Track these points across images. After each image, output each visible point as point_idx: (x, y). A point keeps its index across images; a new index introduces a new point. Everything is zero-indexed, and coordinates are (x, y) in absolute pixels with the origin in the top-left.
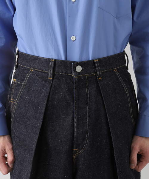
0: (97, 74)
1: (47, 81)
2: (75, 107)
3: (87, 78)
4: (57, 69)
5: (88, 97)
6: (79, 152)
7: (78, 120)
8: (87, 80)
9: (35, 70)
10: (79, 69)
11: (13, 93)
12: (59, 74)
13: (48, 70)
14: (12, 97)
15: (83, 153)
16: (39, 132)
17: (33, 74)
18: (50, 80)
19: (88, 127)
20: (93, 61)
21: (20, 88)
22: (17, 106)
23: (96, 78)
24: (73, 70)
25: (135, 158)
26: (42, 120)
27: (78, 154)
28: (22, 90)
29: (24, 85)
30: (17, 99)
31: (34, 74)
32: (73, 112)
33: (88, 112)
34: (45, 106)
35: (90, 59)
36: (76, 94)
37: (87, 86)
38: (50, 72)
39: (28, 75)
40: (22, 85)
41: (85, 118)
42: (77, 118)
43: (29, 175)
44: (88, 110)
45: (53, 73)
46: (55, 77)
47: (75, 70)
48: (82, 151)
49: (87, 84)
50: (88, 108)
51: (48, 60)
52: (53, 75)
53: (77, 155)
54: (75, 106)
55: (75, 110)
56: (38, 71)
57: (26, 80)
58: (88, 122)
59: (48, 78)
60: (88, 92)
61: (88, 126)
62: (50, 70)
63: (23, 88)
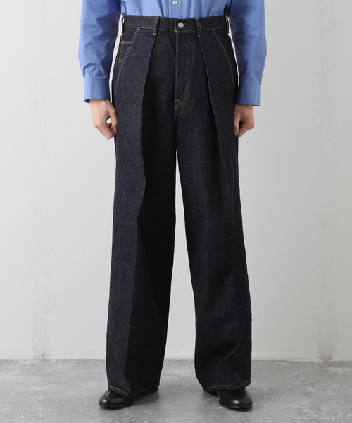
0: (197, 32)
1: (151, 36)
2: (177, 60)
3: (188, 34)
4: (161, 25)
6: (179, 103)
7: (178, 72)
8: (188, 36)
9: (142, 29)
10: (181, 25)
11: (121, 54)
12: (162, 30)
13: (153, 27)
14: (120, 58)
18: (155, 35)
19: (188, 79)
20: (194, 19)
21: (128, 47)
23: (197, 35)
24: (175, 26)
25: (237, 124)
27: (179, 105)
28: (129, 49)
29: (131, 45)
30: (125, 59)
31: (140, 33)
34: (149, 58)
35: (192, 17)
38: (155, 28)
39: (135, 34)
40: (129, 44)
42: (178, 70)
43: (140, 123)
45: (157, 29)
46: (159, 33)
47: (177, 26)
48: (182, 102)
51: (153, 18)
52: (158, 31)
53: (177, 106)
55: (177, 62)
56: (144, 29)
57: (133, 39)
58: (188, 74)
59: (153, 34)
60: (188, 47)
63: (130, 47)
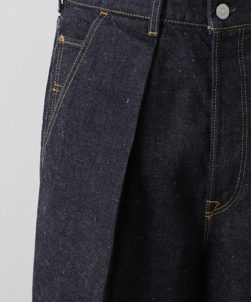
1: (144, 38)
2: (214, 104)
3: (241, 34)
4: (169, 11)
5: (243, 81)
6: (219, 206)
7: (219, 136)
8: (241, 39)
9: (114, 14)
10: (223, 11)
11: (58, 70)
12: (174, 24)
13: (149, 14)
14: (57, 78)
15: (230, 208)
16: (126, 163)
17: (108, 22)
18: (152, 36)
19: (244, 153)
21: (74, 55)
22: (64, 100)
24: (209, 13)
26: (133, 134)
27: (218, 211)
28: (78, 61)
29: (84, 50)
30: (67, 84)
31: (110, 24)
32: (208, 115)
33: (245, 115)
34: (140, 98)
36: (215, 73)
37: (240, 54)
38: (153, 18)
39: (95, 25)
40: (78, 49)
41: (237, 130)
42: (219, 131)
44: (245, 112)
45: (160, 21)
46: (165, 30)
47: (214, 14)
48: (228, 204)
49: (240, 47)
50: (244, 107)
52: (161, 26)
53: (214, 212)
54: (213, 102)
55: (214, 110)
56: (121, 15)
57: (90, 36)
58: (245, 140)
59: (147, 31)
60: (242, 68)
61: (245, 149)
62: (154, 14)
63: (80, 57)
